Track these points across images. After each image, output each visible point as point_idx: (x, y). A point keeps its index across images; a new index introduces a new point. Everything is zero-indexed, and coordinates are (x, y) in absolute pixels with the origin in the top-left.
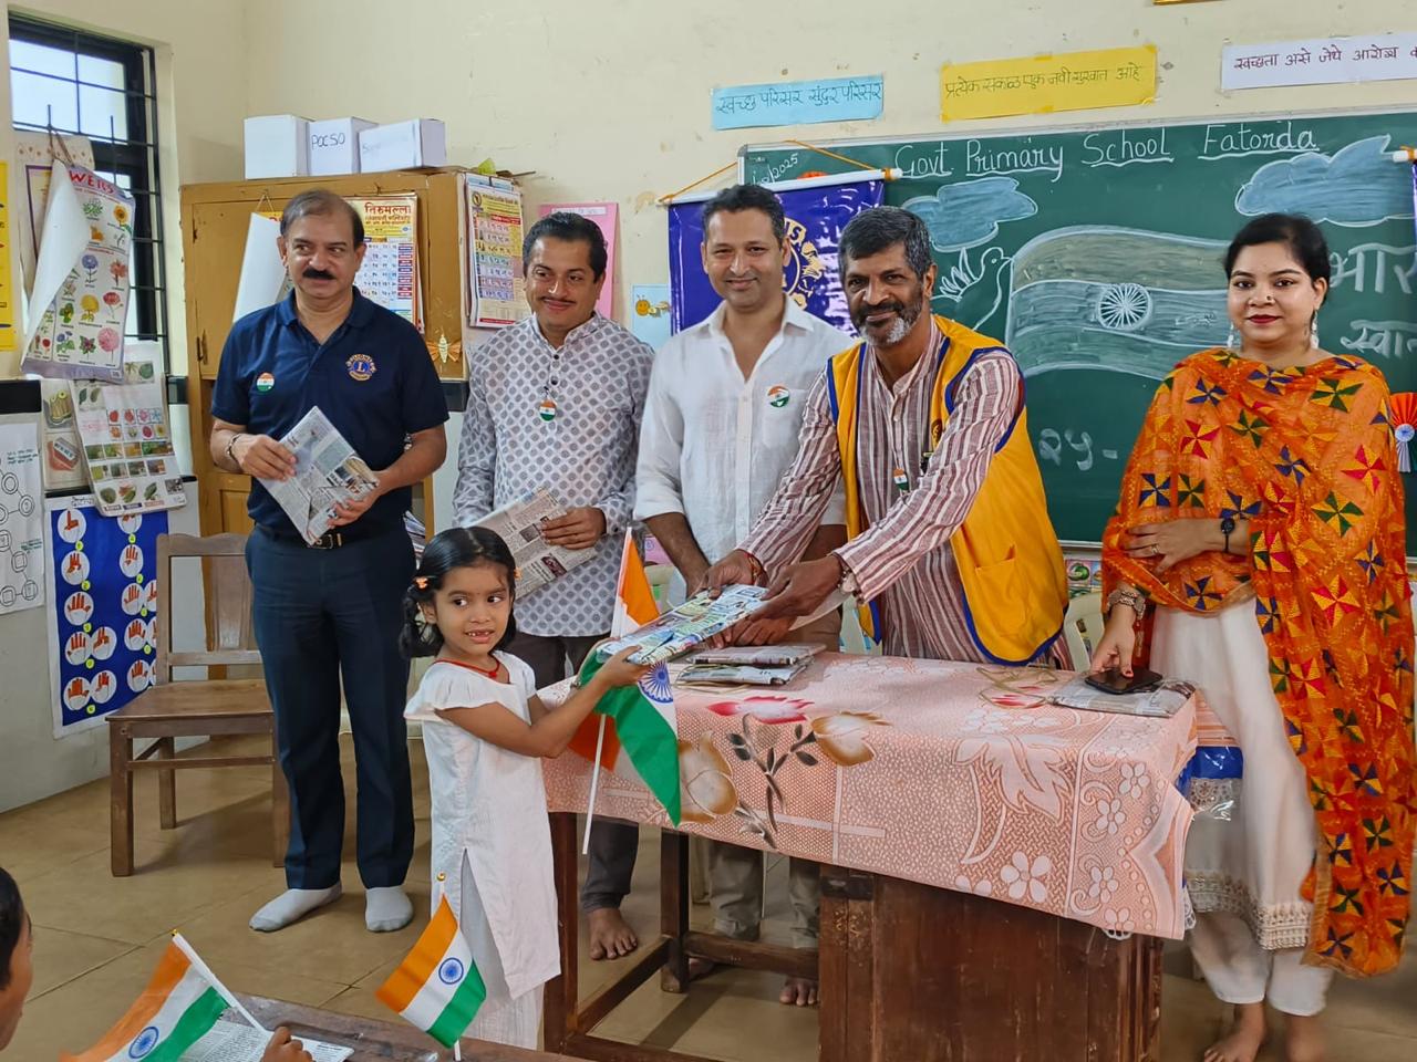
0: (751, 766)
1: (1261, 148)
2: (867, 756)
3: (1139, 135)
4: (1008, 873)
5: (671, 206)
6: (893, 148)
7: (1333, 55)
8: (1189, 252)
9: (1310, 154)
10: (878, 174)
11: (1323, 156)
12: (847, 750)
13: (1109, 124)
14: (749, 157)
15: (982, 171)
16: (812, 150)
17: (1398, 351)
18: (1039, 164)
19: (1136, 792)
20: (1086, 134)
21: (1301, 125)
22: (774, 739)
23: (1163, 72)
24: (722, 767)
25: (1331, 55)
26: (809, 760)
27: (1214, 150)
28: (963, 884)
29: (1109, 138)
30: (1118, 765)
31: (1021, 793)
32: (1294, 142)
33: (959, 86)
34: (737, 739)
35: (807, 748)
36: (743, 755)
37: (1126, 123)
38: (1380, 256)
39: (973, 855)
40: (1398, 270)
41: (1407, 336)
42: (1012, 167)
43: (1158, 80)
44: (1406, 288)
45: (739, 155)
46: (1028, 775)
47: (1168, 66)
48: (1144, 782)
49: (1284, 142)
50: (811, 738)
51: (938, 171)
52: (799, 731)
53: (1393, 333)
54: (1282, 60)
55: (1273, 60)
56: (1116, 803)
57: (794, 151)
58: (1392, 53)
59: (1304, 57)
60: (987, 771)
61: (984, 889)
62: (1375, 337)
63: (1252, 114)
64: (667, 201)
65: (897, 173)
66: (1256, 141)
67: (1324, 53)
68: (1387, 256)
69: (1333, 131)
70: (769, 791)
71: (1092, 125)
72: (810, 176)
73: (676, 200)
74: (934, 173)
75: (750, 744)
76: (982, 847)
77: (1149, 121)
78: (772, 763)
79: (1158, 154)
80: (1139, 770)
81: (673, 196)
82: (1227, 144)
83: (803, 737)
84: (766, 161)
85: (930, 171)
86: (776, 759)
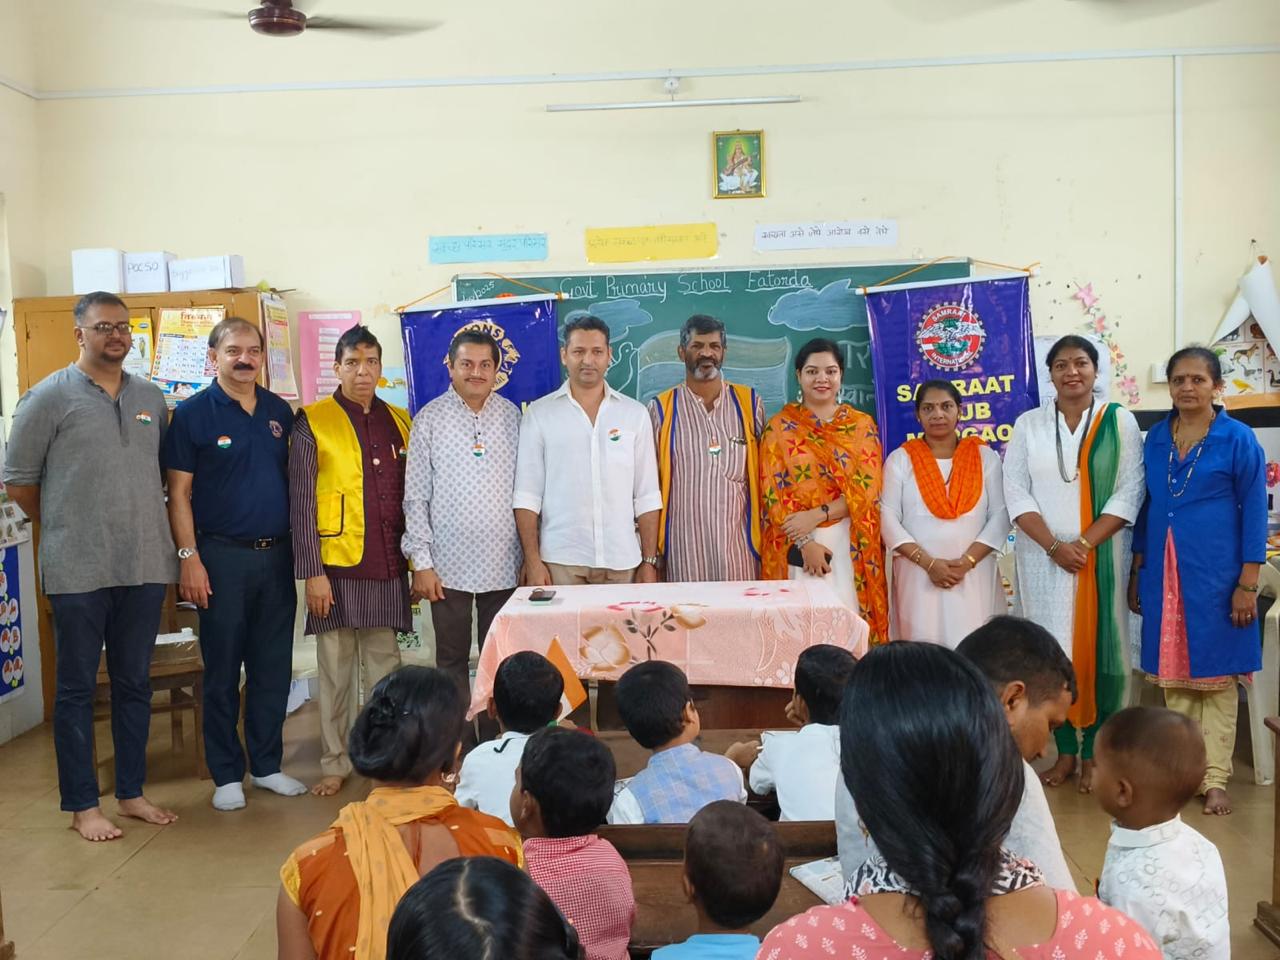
0: (638, 636)
1: (781, 285)
2: (702, 623)
3: (711, 276)
4: (780, 673)
5: (401, 314)
6: (558, 279)
7: (817, 232)
8: (743, 346)
9: (808, 288)
10: (553, 296)
11: (815, 291)
12: (692, 621)
13: (693, 268)
14: (461, 284)
15: (617, 295)
16: (504, 279)
17: (861, 401)
18: (652, 292)
19: (840, 624)
20: (680, 274)
21: (801, 272)
22: (650, 620)
23: (721, 239)
24: (621, 638)
25: (815, 232)
26: (671, 629)
27: (753, 286)
28: (758, 682)
29: (693, 278)
30: (831, 611)
31: (784, 632)
32: (799, 282)
33: (596, 242)
34: (629, 622)
35: (670, 623)
36: (633, 630)
37: (703, 268)
38: (849, 347)
39: (762, 667)
40: (859, 355)
41: (866, 393)
42: (635, 293)
43: (718, 243)
44: (863, 365)
45: (453, 281)
46: (787, 621)
47: (723, 235)
48: (844, 618)
49: (793, 282)
50: (671, 617)
51: (589, 294)
52: (664, 614)
53: (858, 391)
54: (788, 233)
55: (783, 234)
56: (831, 632)
57: (490, 280)
58: (848, 232)
59: (801, 233)
60: (766, 621)
61: (769, 683)
62: (849, 394)
63: (774, 265)
64: (400, 311)
65: (565, 296)
66: (777, 282)
67: (811, 231)
68: (853, 347)
69: (820, 276)
70: (649, 648)
71: (682, 269)
72: (504, 296)
73: (407, 310)
74: (586, 296)
75: (636, 624)
76: (766, 661)
77: (716, 268)
78: (649, 633)
79: (722, 288)
80: (841, 613)
81: (404, 307)
82: (761, 283)
83: (667, 616)
84: (472, 286)
85: (583, 294)
86: (652, 631)
